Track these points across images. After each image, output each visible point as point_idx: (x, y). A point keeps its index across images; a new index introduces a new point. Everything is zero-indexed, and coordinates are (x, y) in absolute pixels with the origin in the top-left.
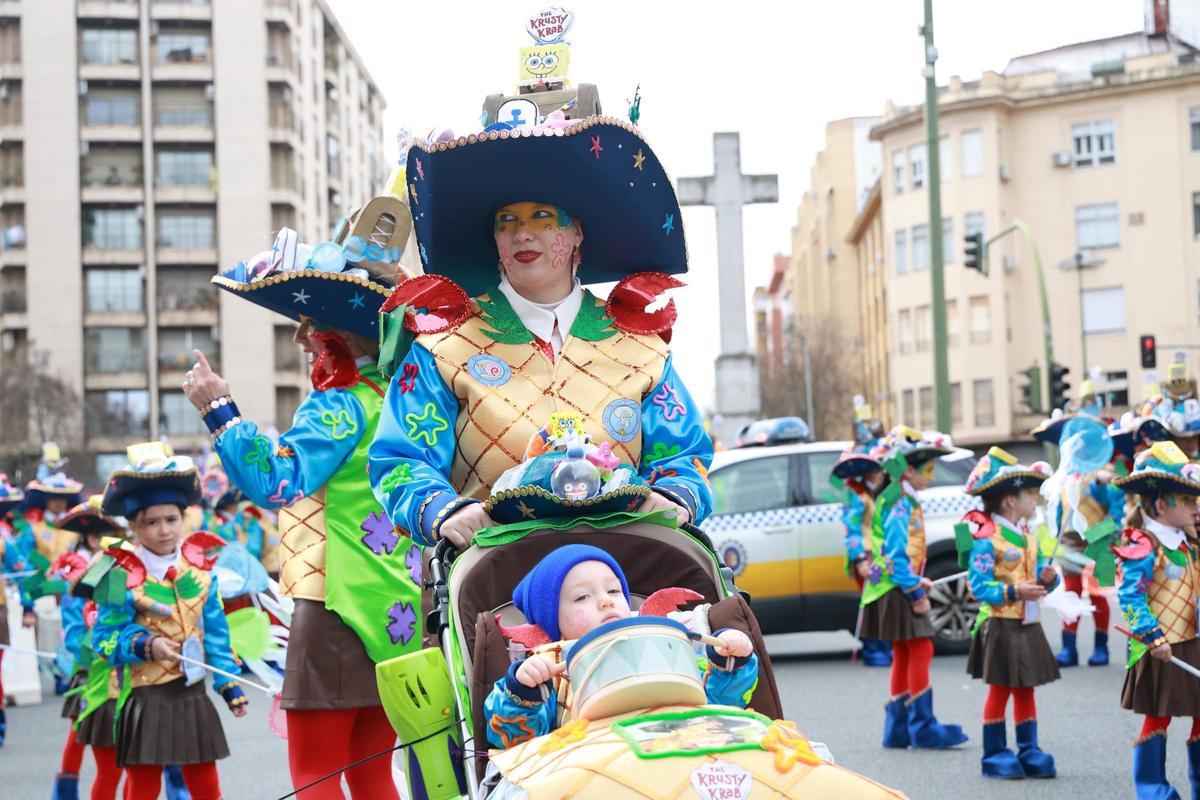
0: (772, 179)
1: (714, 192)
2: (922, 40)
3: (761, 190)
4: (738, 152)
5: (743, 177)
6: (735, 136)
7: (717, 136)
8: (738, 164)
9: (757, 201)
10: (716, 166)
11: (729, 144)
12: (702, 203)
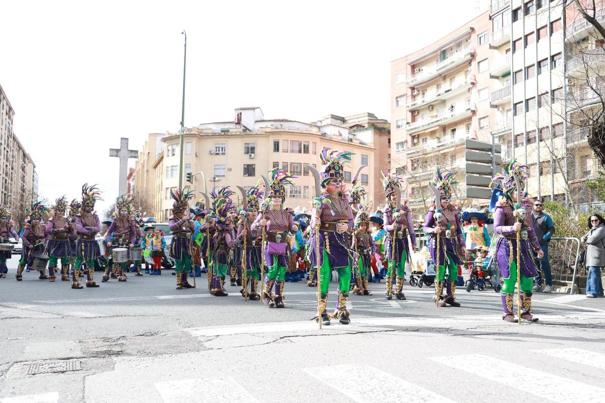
0: (136, 152)
1: (120, 154)
2: (181, 125)
3: (133, 154)
4: (128, 144)
5: (128, 150)
6: (127, 139)
7: (122, 139)
8: (127, 147)
9: (132, 157)
10: (121, 147)
11: (126, 141)
12: (117, 156)
